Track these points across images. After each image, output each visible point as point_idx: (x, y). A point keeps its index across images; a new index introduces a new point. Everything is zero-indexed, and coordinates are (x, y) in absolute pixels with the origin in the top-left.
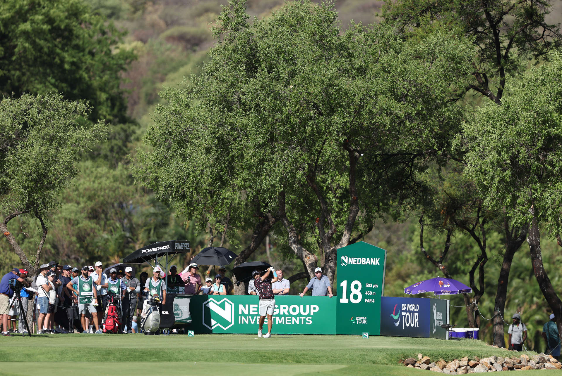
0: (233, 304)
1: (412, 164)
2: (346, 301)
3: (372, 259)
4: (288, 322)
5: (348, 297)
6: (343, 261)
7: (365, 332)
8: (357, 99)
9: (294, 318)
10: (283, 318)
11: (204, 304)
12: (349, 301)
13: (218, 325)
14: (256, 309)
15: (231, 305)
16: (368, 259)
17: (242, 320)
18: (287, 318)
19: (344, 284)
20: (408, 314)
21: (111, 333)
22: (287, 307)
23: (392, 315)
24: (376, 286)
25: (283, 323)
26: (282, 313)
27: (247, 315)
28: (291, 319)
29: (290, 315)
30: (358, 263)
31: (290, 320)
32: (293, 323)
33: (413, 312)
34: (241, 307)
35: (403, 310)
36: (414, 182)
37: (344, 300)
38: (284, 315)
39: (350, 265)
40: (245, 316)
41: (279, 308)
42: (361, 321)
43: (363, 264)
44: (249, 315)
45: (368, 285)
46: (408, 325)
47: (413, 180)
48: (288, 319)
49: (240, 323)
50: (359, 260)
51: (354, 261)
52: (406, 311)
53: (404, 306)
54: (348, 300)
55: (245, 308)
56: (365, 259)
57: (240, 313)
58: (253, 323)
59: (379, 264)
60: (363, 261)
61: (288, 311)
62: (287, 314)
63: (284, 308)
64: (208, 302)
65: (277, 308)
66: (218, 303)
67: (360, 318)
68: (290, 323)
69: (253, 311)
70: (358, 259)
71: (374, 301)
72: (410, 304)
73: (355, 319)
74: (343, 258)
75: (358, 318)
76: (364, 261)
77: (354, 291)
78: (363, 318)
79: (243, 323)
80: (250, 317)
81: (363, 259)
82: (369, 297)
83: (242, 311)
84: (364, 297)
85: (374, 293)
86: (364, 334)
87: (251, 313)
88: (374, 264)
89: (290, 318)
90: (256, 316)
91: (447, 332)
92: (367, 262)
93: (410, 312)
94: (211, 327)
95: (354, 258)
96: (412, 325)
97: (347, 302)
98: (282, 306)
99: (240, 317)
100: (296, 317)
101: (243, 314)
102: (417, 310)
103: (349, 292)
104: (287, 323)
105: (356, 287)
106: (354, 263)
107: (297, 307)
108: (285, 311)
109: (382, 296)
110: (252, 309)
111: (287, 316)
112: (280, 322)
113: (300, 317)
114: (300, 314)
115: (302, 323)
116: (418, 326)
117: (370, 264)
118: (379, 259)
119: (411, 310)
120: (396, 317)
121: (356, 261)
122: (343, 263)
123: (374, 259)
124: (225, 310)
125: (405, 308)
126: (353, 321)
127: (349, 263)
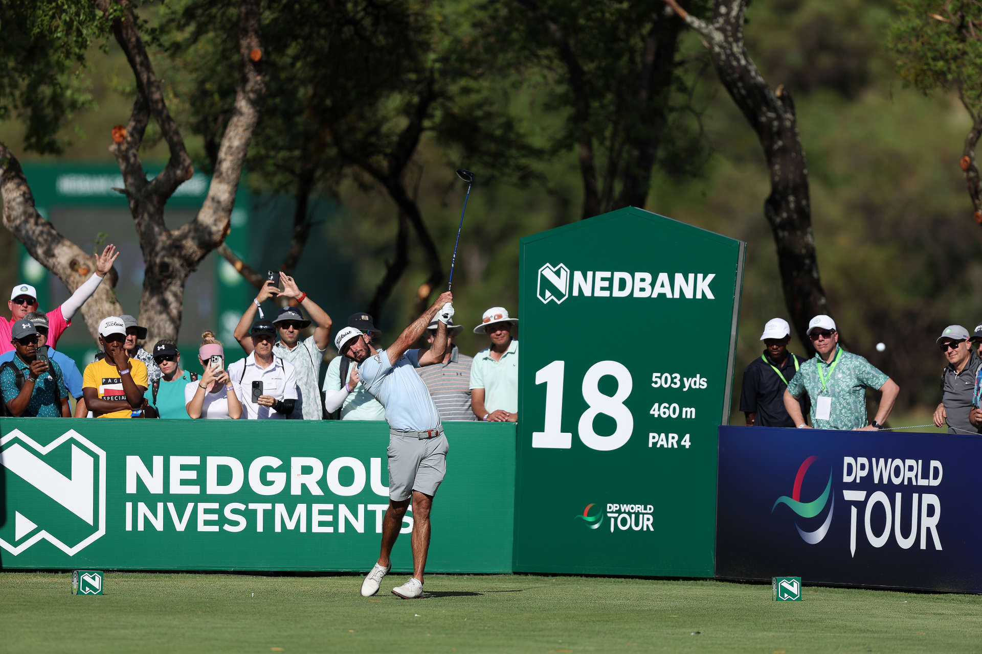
0: (102, 454)
2: (564, 441)
3: (679, 277)
4: (321, 524)
5: (569, 424)
6: (547, 284)
9: (343, 510)
10: (301, 509)
12: (576, 439)
13: (44, 534)
14: (192, 475)
15: (96, 458)
16: (663, 277)
17: (139, 517)
18: (316, 507)
19: (552, 375)
20: (879, 496)
22: (316, 465)
23: (785, 499)
24: (699, 382)
25: (303, 529)
26: (296, 490)
27: (157, 498)
28: (335, 513)
29: (329, 496)
30: (617, 293)
31: (329, 518)
32: (342, 529)
33: (908, 490)
34: (134, 464)
35: (847, 479)
37: (551, 439)
38: (307, 497)
39: (580, 303)
40: (151, 501)
41: (286, 468)
42: (631, 522)
43: (637, 294)
44: (166, 496)
45: (659, 380)
46: (878, 543)
48: (321, 512)
49: (129, 527)
50: (622, 282)
51: (600, 284)
52: (868, 485)
53: (856, 467)
54: (569, 436)
55: (150, 468)
56: (648, 276)
57: (131, 488)
58: (180, 527)
59: (710, 296)
60: (638, 284)
61: (322, 483)
62: (316, 491)
63: (307, 470)
65: (279, 470)
66: (44, 450)
67: (625, 508)
68: (330, 530)
69: (184, 482)
70: (618, 275)
71: (686, 442)
73: (600, 511)
74: (547, 272)
75: (615, 507)
76: (646, 285)
77: (598, 404)
78: (638, 509)
79: (141, 527)
80: (171, 506)
81: (638, 275)
82: (665, 426)
83: (140, 482)
84: (644, 425)
85: (690, 412)
87: (176, 488)
88: (689, 295)
89: (330, 507)
90: (196, 499)
92: (658, 290)
93: (890, 489)
94: (16, 544)
95: (599, 275)
96: (905, 544)
97: (569, 446)
98: (297, 463)
99: (129, 506)
100: (352, 503)
101: (142, 493)
102: (936, 483)
103: (574, 406)
104: (316, 529)
105: (608, 386)
106: (599, 293)
107: (356, 464)
108: (311, 482)
109: (725, 422)
110: (176, 475)
111: (318, 500)
112: (291, 525)
113: (371, 507)
114: (367, 496)
115: (379, 529)
116: (938, 546)
117: (669, 295)
118: (711, 277)
119: (897, 481)
120: (809, 510)
121: (606, 284)
122: (548, 294)
123: (691, 276)
124: (70, 479)
125: (864, 473)
126: (590, 519)
127: (576, 293)
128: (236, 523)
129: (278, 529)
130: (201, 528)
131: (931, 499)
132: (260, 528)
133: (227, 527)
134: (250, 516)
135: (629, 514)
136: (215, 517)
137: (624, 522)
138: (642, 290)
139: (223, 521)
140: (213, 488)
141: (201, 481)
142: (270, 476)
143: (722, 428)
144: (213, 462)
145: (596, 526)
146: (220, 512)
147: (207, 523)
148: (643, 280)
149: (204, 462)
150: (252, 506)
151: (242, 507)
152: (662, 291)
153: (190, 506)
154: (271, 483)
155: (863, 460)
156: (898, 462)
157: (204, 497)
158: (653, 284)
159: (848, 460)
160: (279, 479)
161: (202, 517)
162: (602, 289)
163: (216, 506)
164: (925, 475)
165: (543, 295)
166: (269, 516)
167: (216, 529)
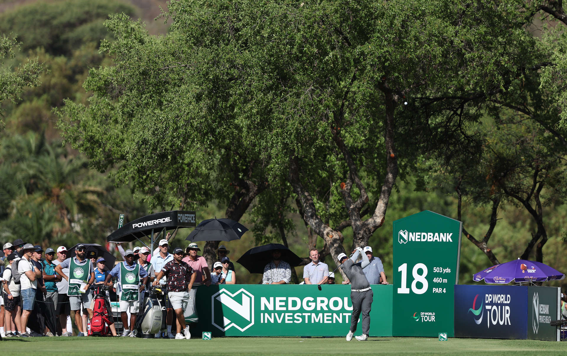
0: (253, 297)
1: (461, 112)
2: (407, 291)
3: (441, 234)
4: (327, 320)
5: (409, 285)
6: (402, 237)
7: (443, 332)
8: (398, 22)
9: (335, 315)
10: (320, 315)
11: (213, 297)
12: (411, 290)
13: (233, 324)
14: (283, 304)
15: (251, 298)
16: (437, 234)
17: (266, 318)
18: (326, 314)
19: (403, 268)
20: (495, 307)
21: (99, 336)
22: (325, 299)
23: (471, 309)
24: (448, 270)
25: (321, 322)
26: (319, 309)
27: (272, 311)
28: (332, 316)
29: (330, 311)
30: (422, 240)
31: (330, 318)
32: (334, 322)
33: (502, 305)
34: (263, 300)
35: (487, 302)
36: (465, 135)
37: (403, 290)
38: (322, 311)
39: (412, 243)
40: (270, 313)
41: (315, 301)
42: (428, 318)
43: (429, 240)
44: (275, 311)
45: (436, 270)
46: (495, 323)
47: (463, 133)
48: (327, 316)
49: (262, 322)
50: (424, 236)
51: (417, 237)
52: (492, 304)
53: (489, 298)
54: (409, 289)
55: (269, 301)
56: (432, 234)
57: (263, 308)
58: (279, 321)
59: (451, 241)
60: (429, 237)
61: (328, 306)
62: (326, 309)
63: (322, 302)
64: (219, 295)
65: (313, 302)
66: (233, 296)
67: (426, 314)
68: (330, 322)
69: (281, 306)
70: (423, 234)
71: (445, 291)
72: (497, 293)
73: (418, 315)
74: (401, 233)
76: (431, 237)
77: (417, 278)
78: (430, 314)
79: (266, 322)
80: (276, 314)
81: (429, 234)
82: (438, 285)
83: (265, 306)
84: (432, 285)
85: (445, 281)
86: (442, 335)
87: (278, 308)
88: (445, 240)
89: (330, 314)
90: (285, 312)
91: (559, 331)
92: (435, 239)
93: (497, 305)
94: (224, 328)
95: (417, 234)
96: (501, 323)
97: (408, 293)
98: (319, 299)
99: (262, 314)
100: (338, 313)
101: (267, 310)
102: (509, 302)
103: (410, 279)
104: (326, 322)
105: (420, 272)
106: (417, 240)
107: (339, 300)
108: (324, 306)
109: (456, 283)
110: (278, 304)
111: (326, 312)
112: (317, 321)
113: (344, 314)
114: (343, 310)
115: (347, 322)
116: (510, 324)
117: (438, 241)
118: (451, 234)
119: (499, 302)
120: (477, 313)
121: (419, 237)
122: (402, 240)
123: (445, 234)
124: (242, 305)
125: (491, 300)
126: (416, 318)
127: (410, 240)
128: (298, 320)
129: (313, 322)
130: (287, 322)
131: (508, 308)
132: (307, 322)
133: (295, 322)
134: (303, 317)
135: (428, 316)
136: (291, 318)
137: (426, 318)
138: (430, 239)
139: (294, 319)
140: (290, 308)
141: (286, 306)
142: (310, 304)
143: (455, 286)
144: (290, 299)
145: (417, 320)
146: (293, 316)
147: (288, 320)
148: (430, 235)
149: (287, 299)
150: (304, 314)
151: (300, 314)
152: (436, 239)
153: (283, 314)
154: (310, 306)
155: (490, 295)
156: (499, 296)
157: (287, 311)
158: (433, 237)
159: (487, 295)
160: (313, 305)
161: (287, 318)
162: (418, 239)
163: (291, 314)
164: (506, 300)
165: (400, 241)
166: (310, 317)
167: (291, 322)
